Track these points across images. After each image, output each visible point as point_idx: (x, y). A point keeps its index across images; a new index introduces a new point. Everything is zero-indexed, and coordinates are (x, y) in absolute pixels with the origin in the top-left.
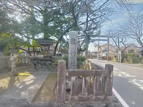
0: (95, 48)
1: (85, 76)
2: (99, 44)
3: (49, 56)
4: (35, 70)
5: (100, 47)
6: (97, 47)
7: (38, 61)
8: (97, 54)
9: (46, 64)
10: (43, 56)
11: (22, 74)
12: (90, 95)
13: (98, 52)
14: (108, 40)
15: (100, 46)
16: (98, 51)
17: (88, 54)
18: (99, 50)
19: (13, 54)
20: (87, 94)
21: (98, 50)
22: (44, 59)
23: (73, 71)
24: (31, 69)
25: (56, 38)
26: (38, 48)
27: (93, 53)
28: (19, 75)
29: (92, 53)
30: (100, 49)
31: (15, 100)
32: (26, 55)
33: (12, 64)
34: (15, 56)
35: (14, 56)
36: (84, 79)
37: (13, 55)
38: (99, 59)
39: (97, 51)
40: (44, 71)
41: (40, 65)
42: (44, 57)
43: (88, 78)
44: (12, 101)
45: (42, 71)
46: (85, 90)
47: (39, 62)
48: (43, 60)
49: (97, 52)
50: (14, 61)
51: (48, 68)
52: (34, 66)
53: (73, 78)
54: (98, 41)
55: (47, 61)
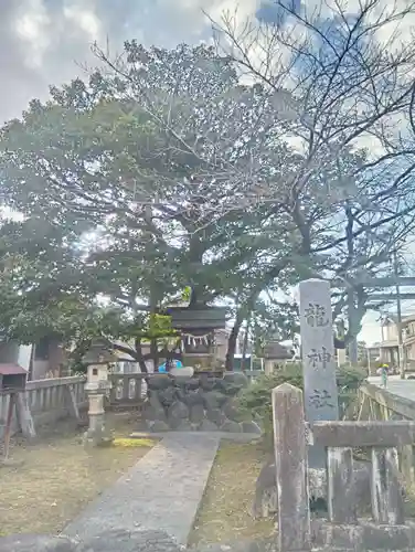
0: (385, 328)
1: (381, 447)
2: (399, 312)
3: (214, 370)
4: (164, 425)
5: (405, 325)
6: (393, 328)
7: (176, 393)
8: (396, 354)
9: (204, 403)
10: (190, 370)
11: (126, 441)
12: (408, 525)
13: (401, 347)
15: (403, 320)
16: (401, 343)
17: (359, 355)
18: (404, 336)
19: (96, 367)
20: (392, 517)
21: (397, 338)
22: (196, 381)
23: (333, 426)
24: (152, 423)
25: (233, 301)
26: (172, 342)
27: (376, 349)
28: (114, 446)
29: (375, 352)
30: (408, 332)
31: (130, 534)
32: (122, 369)
34: (103, 374)
35: (99, 372)
36: (378, 456)
37: (95, 372)
38: (406, 376)
39: (397, 343)
40: (198, 429)
41: (182, 404)
42: (196, 374)
43: (393, 454)
44: (123, 538)
45: (192, 429)
46: (386, 501)
47: (181, 393)
48: (193, 387)
49: (397, 347)
50: (99, 391)
51: (211, 417)
52: (162, 410)
53: (335, 455)
54: (395, 302)
55: (207, 390)
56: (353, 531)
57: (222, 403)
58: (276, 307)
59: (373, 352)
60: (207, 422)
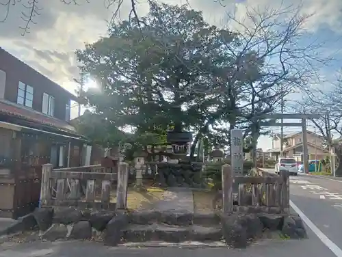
0: (274, 141)
2: (282, 133)
3: (186, 161)
4: (166, 185)
5: (286, 140)
6: (279, 141)
7: (171, 170)
8: (279, 156)
10: (177, 161)
13: (281, 152)
14: (303, 125)
15: (284, 137)
16: (282, 150)
17: (258, 156)
18: (284, 146)
19: (139, 158)
20: (258, 204)
21: (280, 147)
22: (180, 165)
27: (269, 153)
28: (148, 191)
29: (268, 155)
30: (287, 144)
33: (137, 173)
35: (141, 160)
39: (279, 150)
40: (181, 186)
41: (173, 176)
42: (179, 163)
47: (173, 171)
48: (178, 168)
49: (279, 153)
51: (186, 181)
53: (241, 186)
54: (280, 127)
55: (185, 169)
56: (246, 208)
57: (192, 175)
58: (216, 131)
59: (266, 155)
60: (185, 184)
